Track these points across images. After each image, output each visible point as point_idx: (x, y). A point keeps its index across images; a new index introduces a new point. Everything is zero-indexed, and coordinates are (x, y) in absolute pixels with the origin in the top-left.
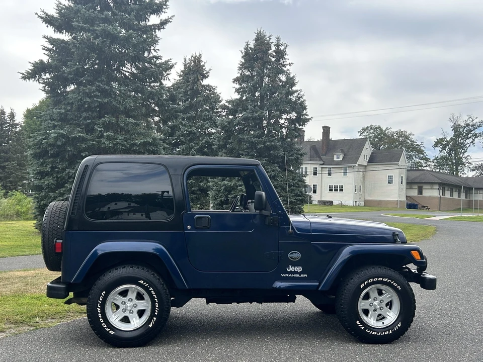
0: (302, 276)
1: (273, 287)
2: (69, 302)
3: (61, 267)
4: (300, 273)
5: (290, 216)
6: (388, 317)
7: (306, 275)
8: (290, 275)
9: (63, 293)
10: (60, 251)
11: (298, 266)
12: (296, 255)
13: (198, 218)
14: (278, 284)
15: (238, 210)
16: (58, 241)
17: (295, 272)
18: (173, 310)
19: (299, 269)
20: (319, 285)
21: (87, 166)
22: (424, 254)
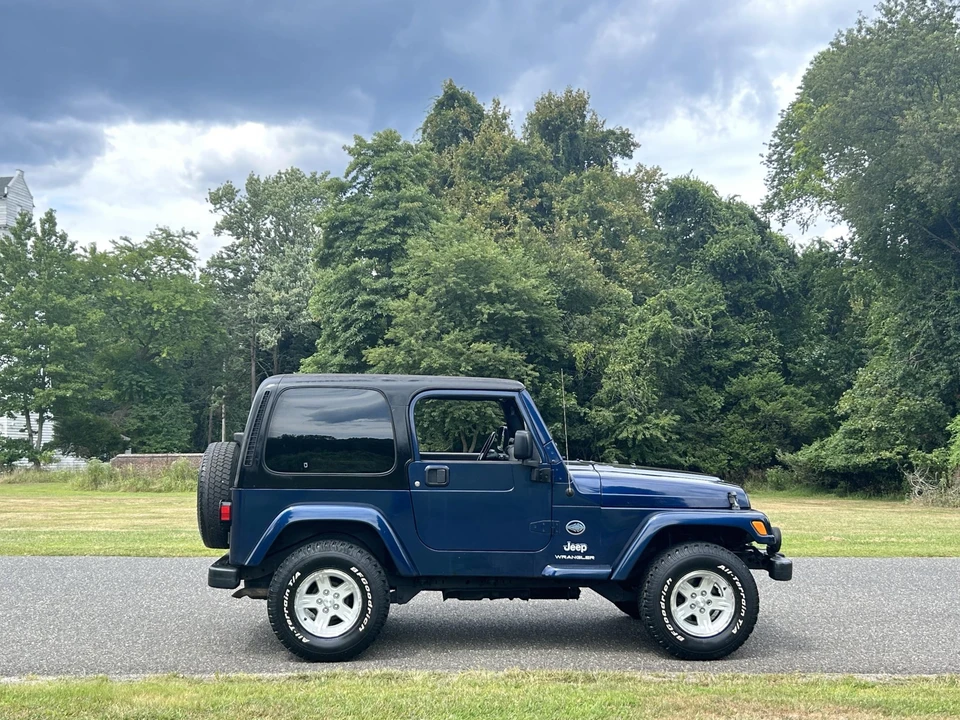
0: (587, 558)
1: (545, 575)
2: (238, 595)
3: (230, 542)
4: (584, 554)
5: (568, 467)
7: (593, 557)
8: (569, 557)
9: (233, 580)
10: (228, 519)
12: (578, 527)
13: (430, 470)
14: (550, 570)
15: (492, 455)
16: (225, 504)
17: (576, 553)
18: (393, 607)
19: (582, 548)
20: (612, 572)
21: (267, 393)
22: (773, 525)
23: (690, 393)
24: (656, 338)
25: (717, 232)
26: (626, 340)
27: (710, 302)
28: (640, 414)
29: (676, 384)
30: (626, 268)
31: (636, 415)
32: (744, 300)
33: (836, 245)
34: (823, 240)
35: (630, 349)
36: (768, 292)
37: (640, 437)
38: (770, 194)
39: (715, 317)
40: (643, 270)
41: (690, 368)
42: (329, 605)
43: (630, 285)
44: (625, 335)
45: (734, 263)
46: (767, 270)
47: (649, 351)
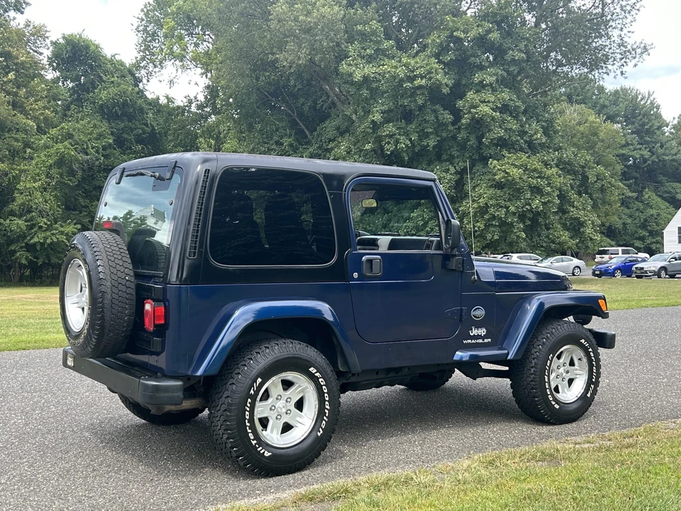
0: (486, 341)
1: (454, 361)
4: (483, 338)
7: (490, 340)
8: (473, 341)
11: (481, 327)
12: (479, 312)
13: (367, 260)
14: (458, 355)
17: (478, 337)
19: (482, 332)
20: (508, 354)
23: (84, 207)
24: (61, 162)
25: (104, 81)
26: (34, 162)
27: (100, 136)
28: (49, 223)
29: (73, 199)
30: (31, 104)
31: (45, 224)
32: (126, 136)
33: (185, 100)
34: (170, 96)
35: (38, 171)
36: (144, 132)
37: (49, 241)
38: (139, 56)
39: (104, 148)
40: (45, 108)
41: (83, 187)
43: (35, 118)
44: (32, 159)
45: (119, 107)
46: (143, 114)
47: (54, 171)
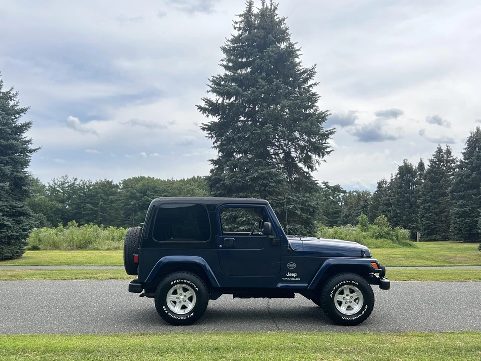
0: (297, 279)
1: (278, 287)
2: (142, 296)
3: (138, 272)
4: (295, 278)
5: (288, 238)
6: (354, 309)
7: (299, 279)
8: (289, 279)
9: (140, 289)
10: (137, 262)
11: (294, 272)
12: (293, 265)
13: (226, 240)
14: (280, 285)
15: (255, 233)
16: (136, 255)
17: (293, 277)
18: (210, 301)
19: (295, 275)
20: (308, 286)
21: (154, 206)
22: (380, 264)
42: (181, 300)
